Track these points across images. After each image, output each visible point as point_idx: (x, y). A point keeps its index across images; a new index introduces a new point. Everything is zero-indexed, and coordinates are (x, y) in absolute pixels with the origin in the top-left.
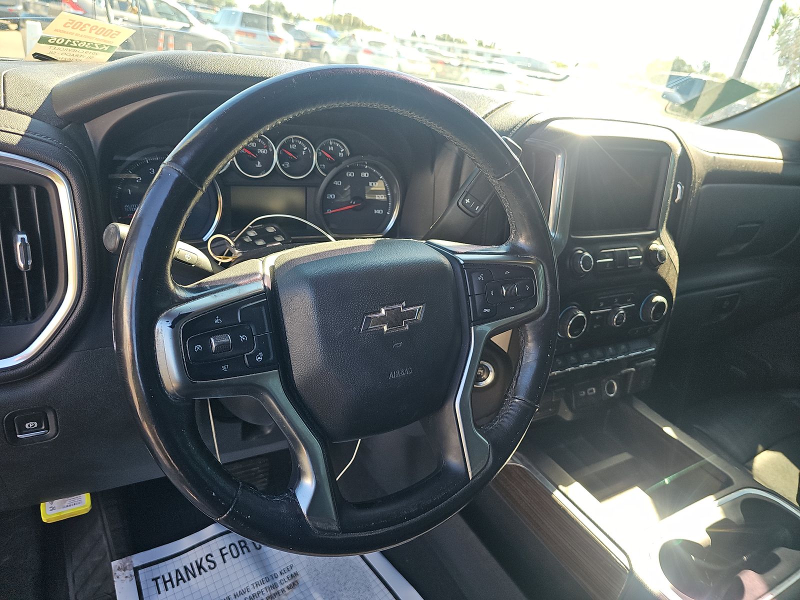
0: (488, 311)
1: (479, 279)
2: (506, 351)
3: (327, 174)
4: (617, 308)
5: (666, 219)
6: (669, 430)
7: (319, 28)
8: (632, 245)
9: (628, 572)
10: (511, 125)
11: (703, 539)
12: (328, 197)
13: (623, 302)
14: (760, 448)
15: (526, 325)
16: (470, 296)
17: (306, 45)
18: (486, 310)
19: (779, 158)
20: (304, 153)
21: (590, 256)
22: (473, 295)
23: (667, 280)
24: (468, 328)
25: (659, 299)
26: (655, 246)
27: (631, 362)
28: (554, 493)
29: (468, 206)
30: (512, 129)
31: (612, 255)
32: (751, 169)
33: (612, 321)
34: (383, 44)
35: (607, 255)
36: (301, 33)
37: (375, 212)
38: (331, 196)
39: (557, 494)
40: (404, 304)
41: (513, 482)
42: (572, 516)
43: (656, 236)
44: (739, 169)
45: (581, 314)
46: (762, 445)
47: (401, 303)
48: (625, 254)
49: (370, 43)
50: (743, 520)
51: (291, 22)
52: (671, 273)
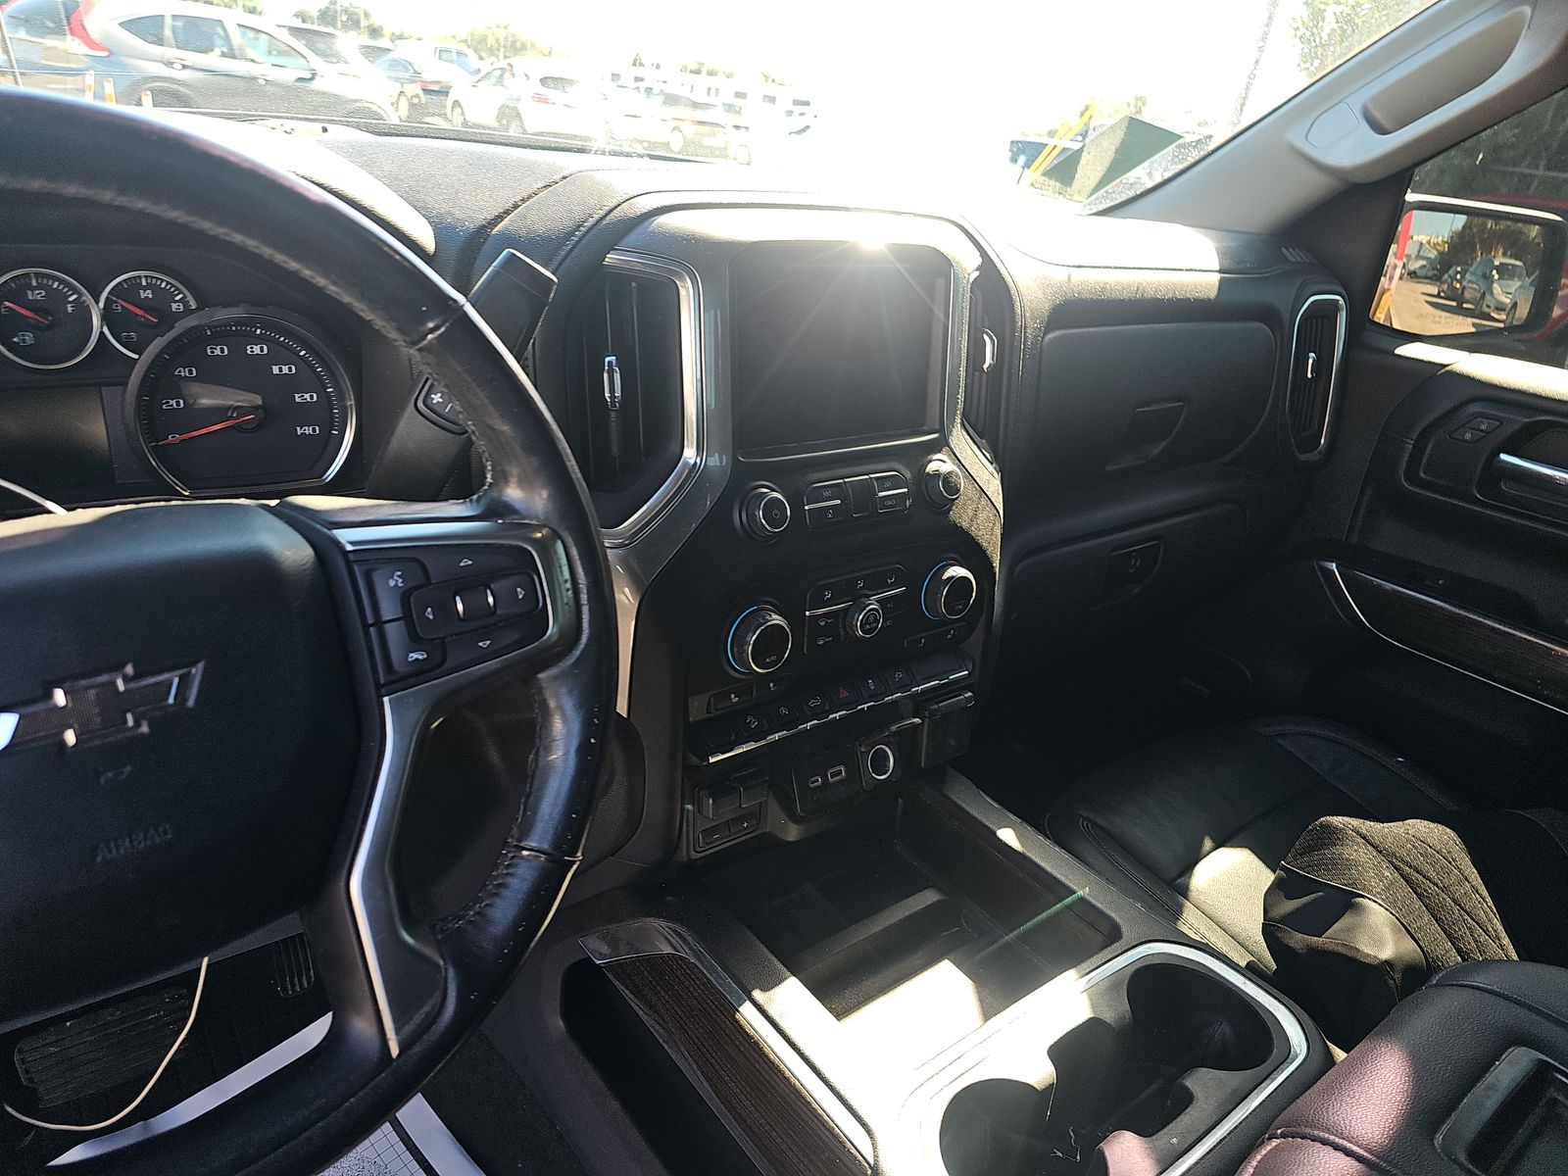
0: (421, 657)
1: (392, 583)
2: (625, 716)
3: (140, 354)
4: (863, 599)
5: (960, 406)
6: (1008, 836)
7: (441, 53)
8: (884, 466)
9: (869, 1172)
10: (569, 224)
11: (1039, 1072)
12: (164, 407)
13: (877, 584)
14: (1208, 844)
15: (540, 676)
16: (372, 625)
17: (414, 89)
18: (414, 656)
19: (1214, 269)
20: (70, 309)
21: (780, 497)
22: (379, 623)
23: (974, 532)
24: (375, 702)
25: (957, 571)
26: (940, 464)
27: (920, 703)
28: (740, 1009)
29: (438, 409)
30: (572, 234)
31: (838, 491)
32: (1150, 294)
33: (854, 628)
34: (571, 82)
35: (827, 494)
36: (405, 65)
37: (299, 432)
38: (173, 402)
39: (747, 1011)
40: (129, 669)
41: (667, 993)
42: (772, 1056)
43: (942, 444)
44: (1125, 295)
45: (776, 619)
46: (1213, 839)
47: (119, 667)
48: (867, 489)
49: (544, 81)
50: (1128, 1015)
51: (384, 43)
52: (982, 516)
